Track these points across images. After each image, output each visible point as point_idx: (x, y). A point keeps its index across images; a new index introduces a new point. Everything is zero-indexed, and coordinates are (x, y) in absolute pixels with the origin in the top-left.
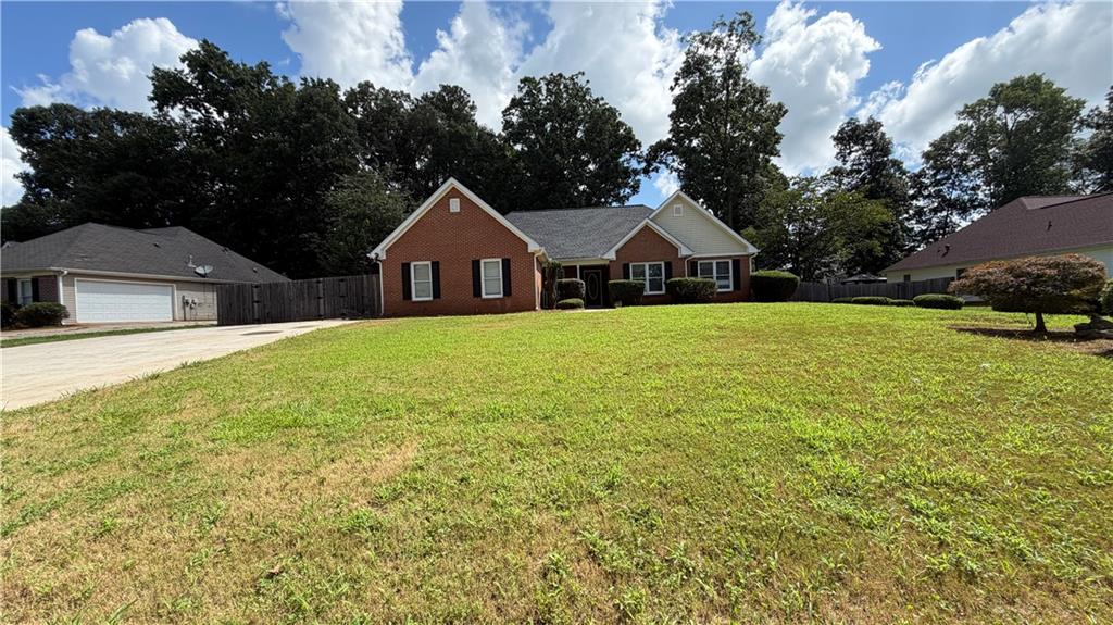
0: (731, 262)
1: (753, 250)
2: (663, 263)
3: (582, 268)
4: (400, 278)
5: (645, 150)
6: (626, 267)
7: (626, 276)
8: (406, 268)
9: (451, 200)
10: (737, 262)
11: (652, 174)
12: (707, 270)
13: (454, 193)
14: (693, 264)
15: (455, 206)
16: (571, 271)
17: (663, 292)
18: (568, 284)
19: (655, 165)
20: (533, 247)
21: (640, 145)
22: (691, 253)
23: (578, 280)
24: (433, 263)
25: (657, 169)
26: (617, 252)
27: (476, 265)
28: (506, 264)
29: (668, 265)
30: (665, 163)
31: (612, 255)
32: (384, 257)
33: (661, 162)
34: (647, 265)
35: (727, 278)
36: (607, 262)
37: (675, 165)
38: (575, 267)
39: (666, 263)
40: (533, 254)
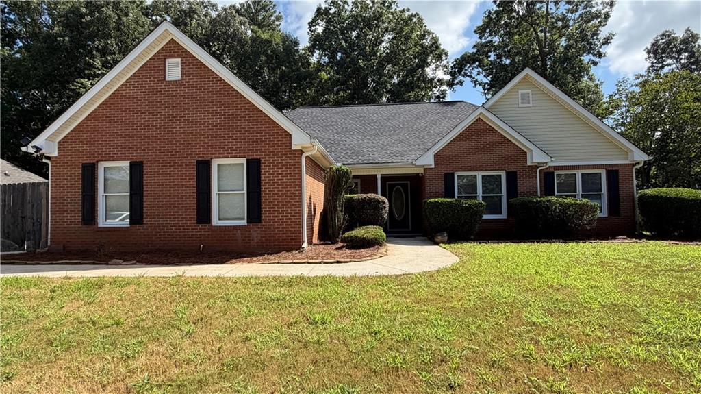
0: (603, 173)
1: (640, 157)
2: (503, 175)
3: (384, 178)
4: (78, 189)
5: (450, 61)
6: (449, 178)
7: (449, 192)
8: (89, 173)
9: (168, 61)
10: (614, 174)
11: (457, 87)
12: (568, 187)
13: (172, 49)
14: (548, 176)
15: (174, 69)
16: (368, 183)
17: (504, 216)
18: (362, 202)
19: (460, 78)
20: (299, 140)
21: (446, 55)
22: (547, 159)
23: (379, 196)
24: (132, 165)
25: (461, 83)
26: (436, 156)
27: (204, 169)
28: (254, 169)
29: (512, 177)
30: (471, 77)
31: (428, 161)
32: (55, 154)
33: (465, 75)
34: (479, 175)
35: (599, 197)
36: (421, 171)
37: (481, 78)
38: (375, 176)
39: (509, 175)
40: (301, 152)
